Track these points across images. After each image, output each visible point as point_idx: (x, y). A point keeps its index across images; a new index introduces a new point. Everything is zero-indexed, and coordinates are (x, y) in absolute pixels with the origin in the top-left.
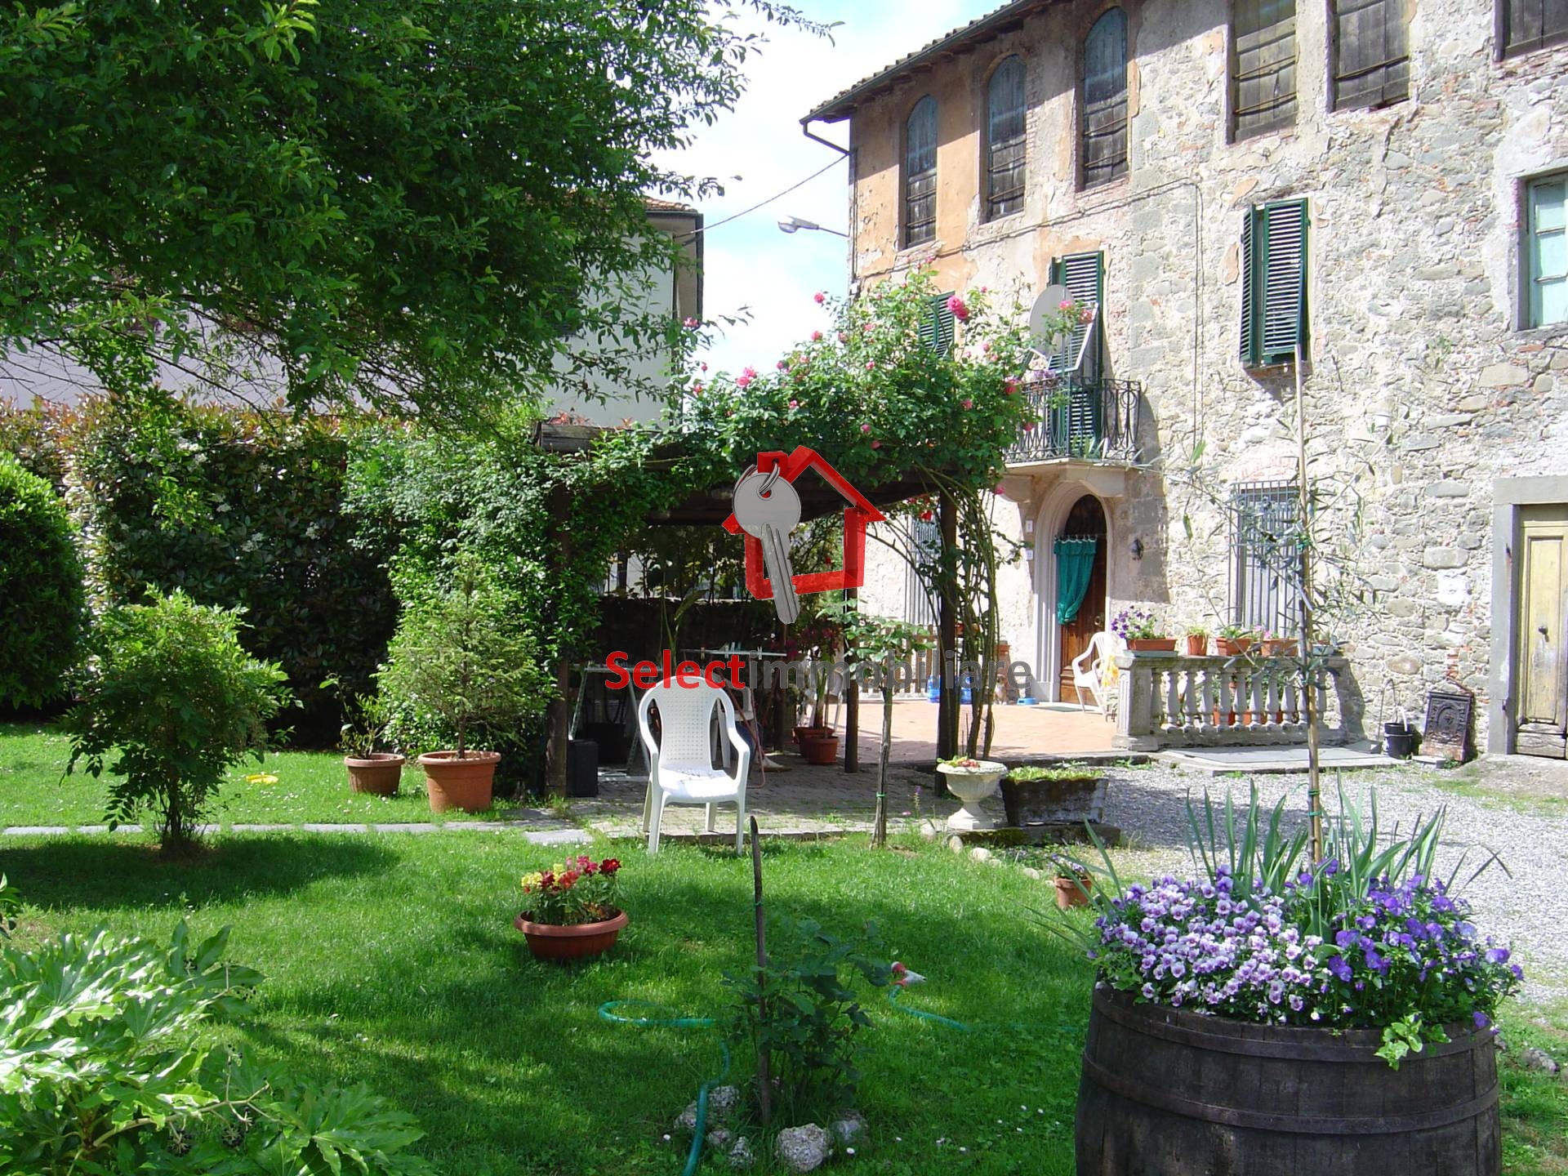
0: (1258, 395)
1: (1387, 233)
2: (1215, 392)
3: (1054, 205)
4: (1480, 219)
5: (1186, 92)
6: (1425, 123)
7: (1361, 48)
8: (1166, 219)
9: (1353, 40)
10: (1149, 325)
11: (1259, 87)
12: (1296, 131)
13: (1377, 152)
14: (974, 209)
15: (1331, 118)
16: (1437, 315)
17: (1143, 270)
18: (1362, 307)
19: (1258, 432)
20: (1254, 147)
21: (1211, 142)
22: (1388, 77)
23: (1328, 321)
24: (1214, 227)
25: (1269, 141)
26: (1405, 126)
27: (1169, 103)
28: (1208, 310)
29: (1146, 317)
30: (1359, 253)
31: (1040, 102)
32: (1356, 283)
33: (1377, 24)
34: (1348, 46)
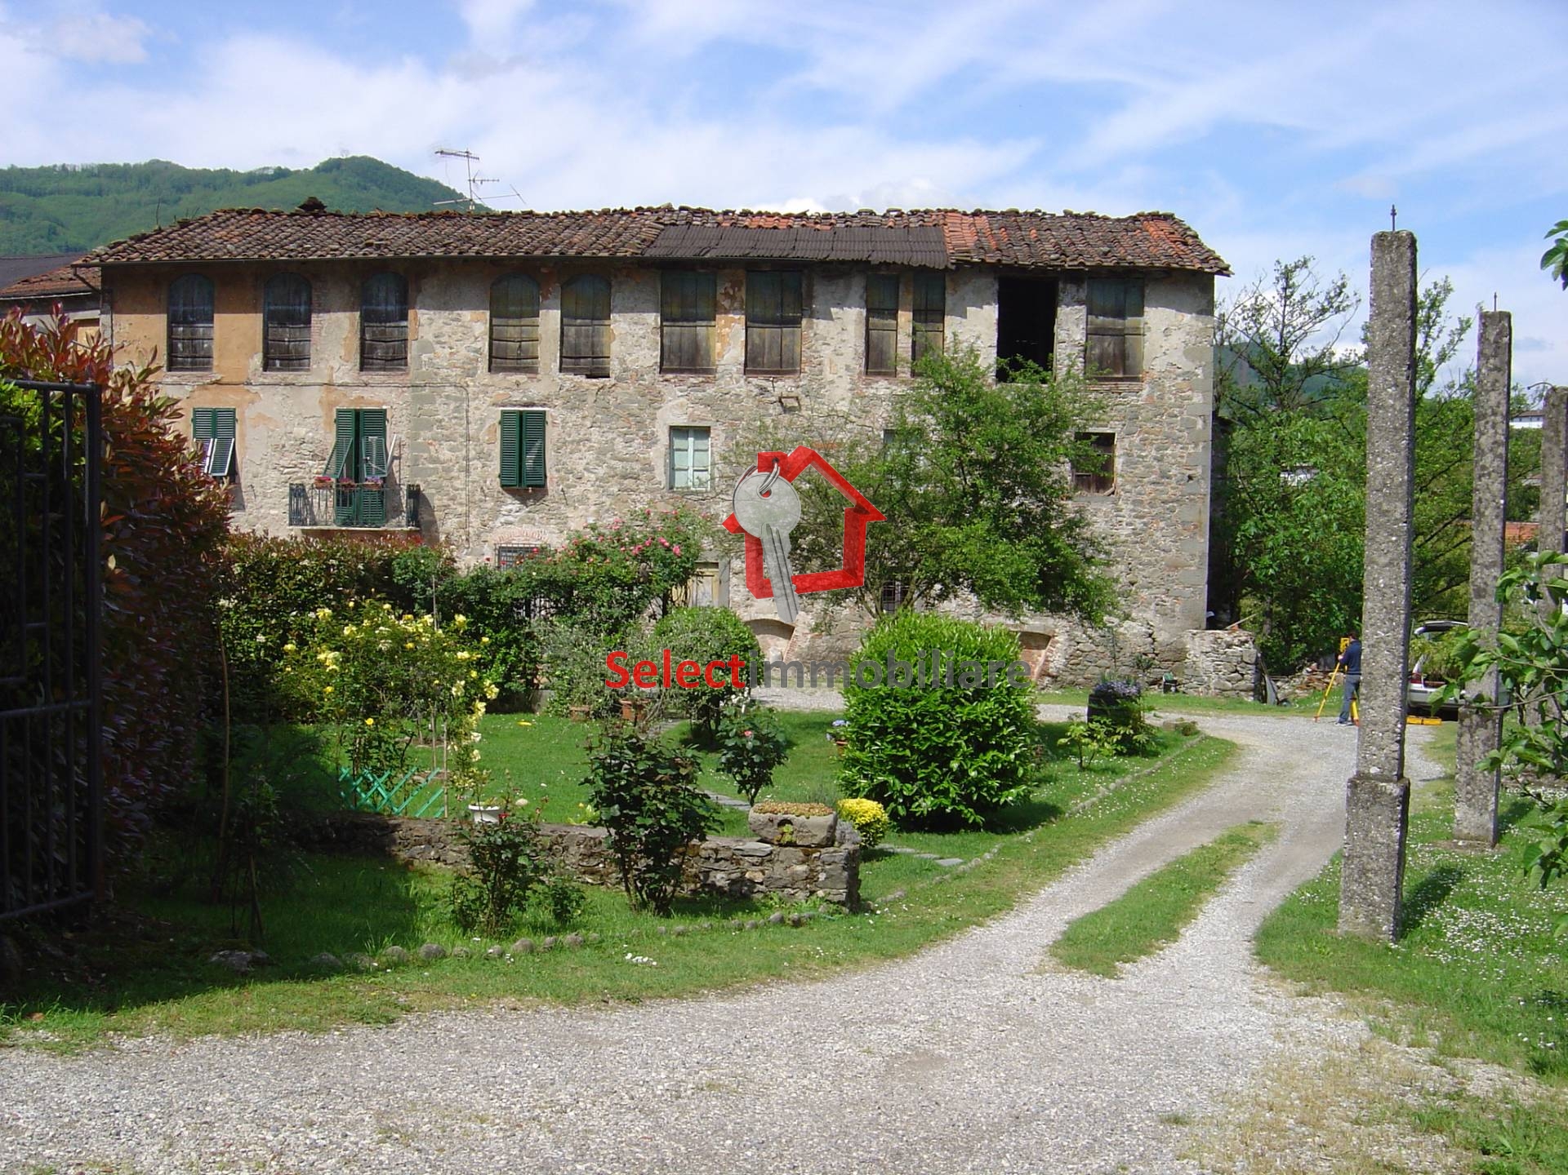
0: (509, 501)
1: (595, 434)
2: (478, 496)
3: (340, 374)
4: (650, 440)
5: (458, 337)
6: (618, 390)
7: (576, 346)
8: (439, 401)
9: (572, 340)
10: (426, 455)
11: (506, 347)
12: (539, 376)
13: (591, 399)
14: (258, 360)
15: (561, 375)
16: (625, 477)
17: (419, 423)
18: (581, 468)
19: (510, 519)
20: (509, 378)
21: (476, 368)
22: (593, 363)
23: (558, 471)
24: (477, 412)
25: (521, 377)
26: (606, 390)
27: (443, 339)
28: (472, 454)
29: (424, 451)
30: (578, 442)
31: (329, 312)
32: (576, 455)
33: (587, 336)
34: (569, 342)
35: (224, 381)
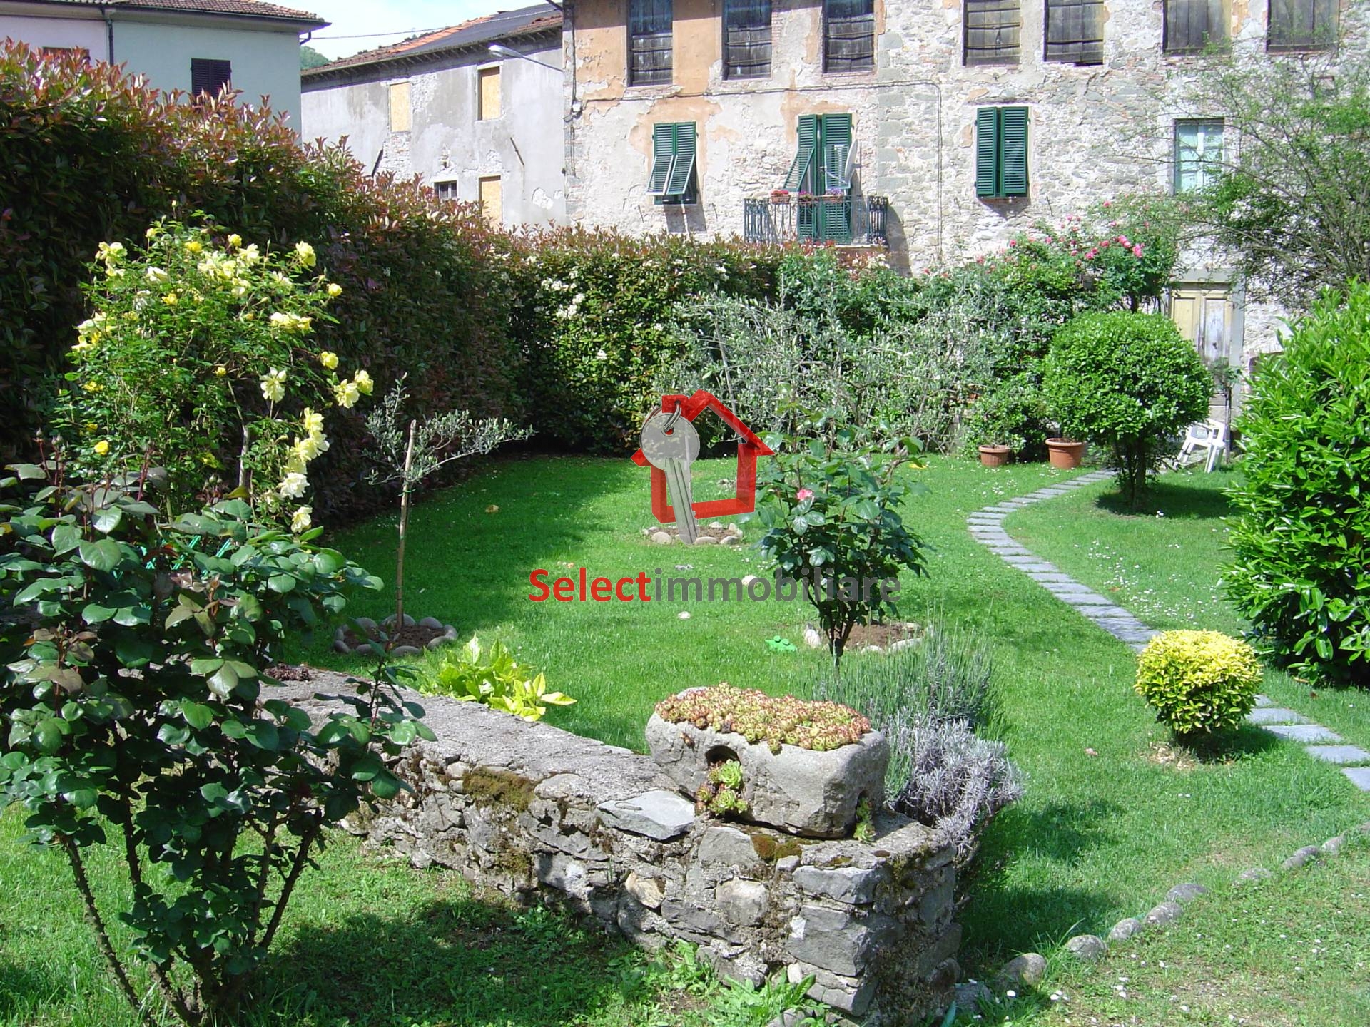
0: (987, 213)
1: (1086, 134)
2: (952, 208)
3: (802, 77)
4: (1150, 135)
5: (927, 27)
6: (1113, 79)
7: (1063, 29)
8: (908, 101)
9: (1059, 23)
10: (894, 164)
11: (984, 35)
12: (1020, 67)
13: (1080, 90)
14: (717, 67)
15: (1046, 65)
16: (1120, 182)
17: (887, 128)
18: (1068, 172)
19: (988, 234)
20: (986, 71)
21: (949, 62)
22: (1084, 49)
23: (1042, 177)
24: (951, 112)
25: (1000, 70)
26: (1099, 79)
27: (912, 31)
28: (945, 160)
29: (892, 159)
30: (1066, 142)
31: (789, 9)
32: (1063, 158)
33: (1077, 17)
34: (1055, 26)
35: (685, 92)
